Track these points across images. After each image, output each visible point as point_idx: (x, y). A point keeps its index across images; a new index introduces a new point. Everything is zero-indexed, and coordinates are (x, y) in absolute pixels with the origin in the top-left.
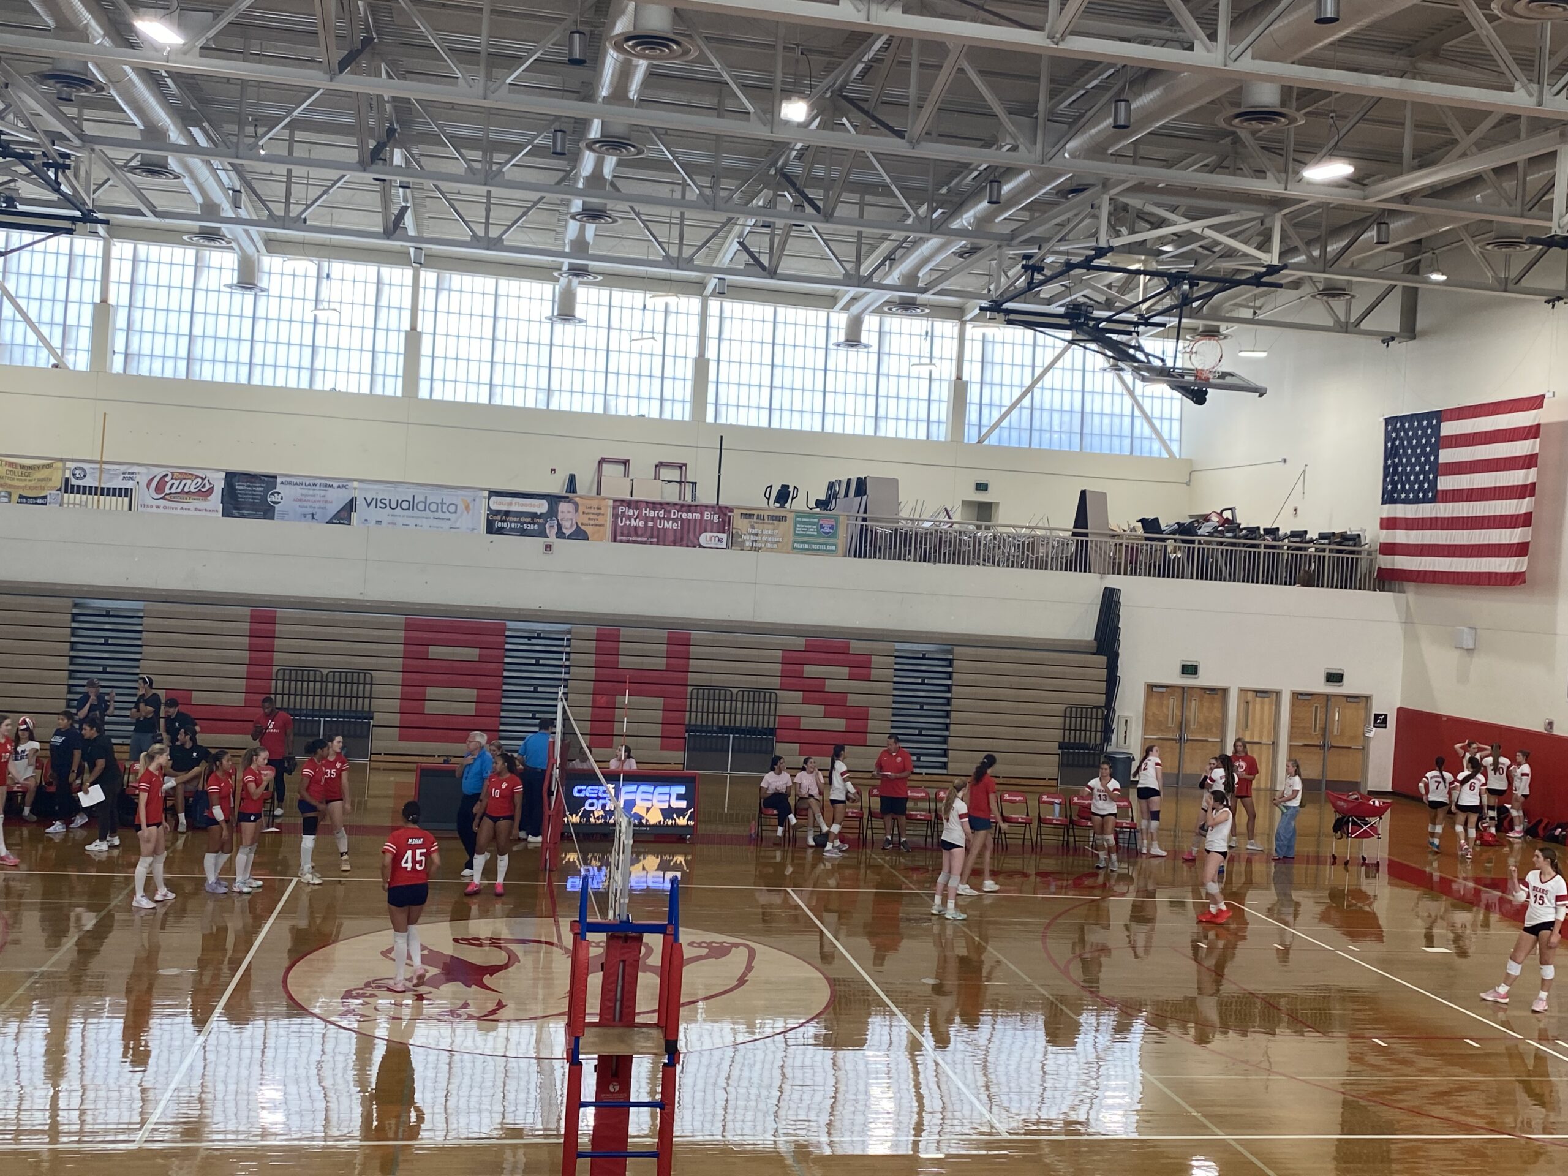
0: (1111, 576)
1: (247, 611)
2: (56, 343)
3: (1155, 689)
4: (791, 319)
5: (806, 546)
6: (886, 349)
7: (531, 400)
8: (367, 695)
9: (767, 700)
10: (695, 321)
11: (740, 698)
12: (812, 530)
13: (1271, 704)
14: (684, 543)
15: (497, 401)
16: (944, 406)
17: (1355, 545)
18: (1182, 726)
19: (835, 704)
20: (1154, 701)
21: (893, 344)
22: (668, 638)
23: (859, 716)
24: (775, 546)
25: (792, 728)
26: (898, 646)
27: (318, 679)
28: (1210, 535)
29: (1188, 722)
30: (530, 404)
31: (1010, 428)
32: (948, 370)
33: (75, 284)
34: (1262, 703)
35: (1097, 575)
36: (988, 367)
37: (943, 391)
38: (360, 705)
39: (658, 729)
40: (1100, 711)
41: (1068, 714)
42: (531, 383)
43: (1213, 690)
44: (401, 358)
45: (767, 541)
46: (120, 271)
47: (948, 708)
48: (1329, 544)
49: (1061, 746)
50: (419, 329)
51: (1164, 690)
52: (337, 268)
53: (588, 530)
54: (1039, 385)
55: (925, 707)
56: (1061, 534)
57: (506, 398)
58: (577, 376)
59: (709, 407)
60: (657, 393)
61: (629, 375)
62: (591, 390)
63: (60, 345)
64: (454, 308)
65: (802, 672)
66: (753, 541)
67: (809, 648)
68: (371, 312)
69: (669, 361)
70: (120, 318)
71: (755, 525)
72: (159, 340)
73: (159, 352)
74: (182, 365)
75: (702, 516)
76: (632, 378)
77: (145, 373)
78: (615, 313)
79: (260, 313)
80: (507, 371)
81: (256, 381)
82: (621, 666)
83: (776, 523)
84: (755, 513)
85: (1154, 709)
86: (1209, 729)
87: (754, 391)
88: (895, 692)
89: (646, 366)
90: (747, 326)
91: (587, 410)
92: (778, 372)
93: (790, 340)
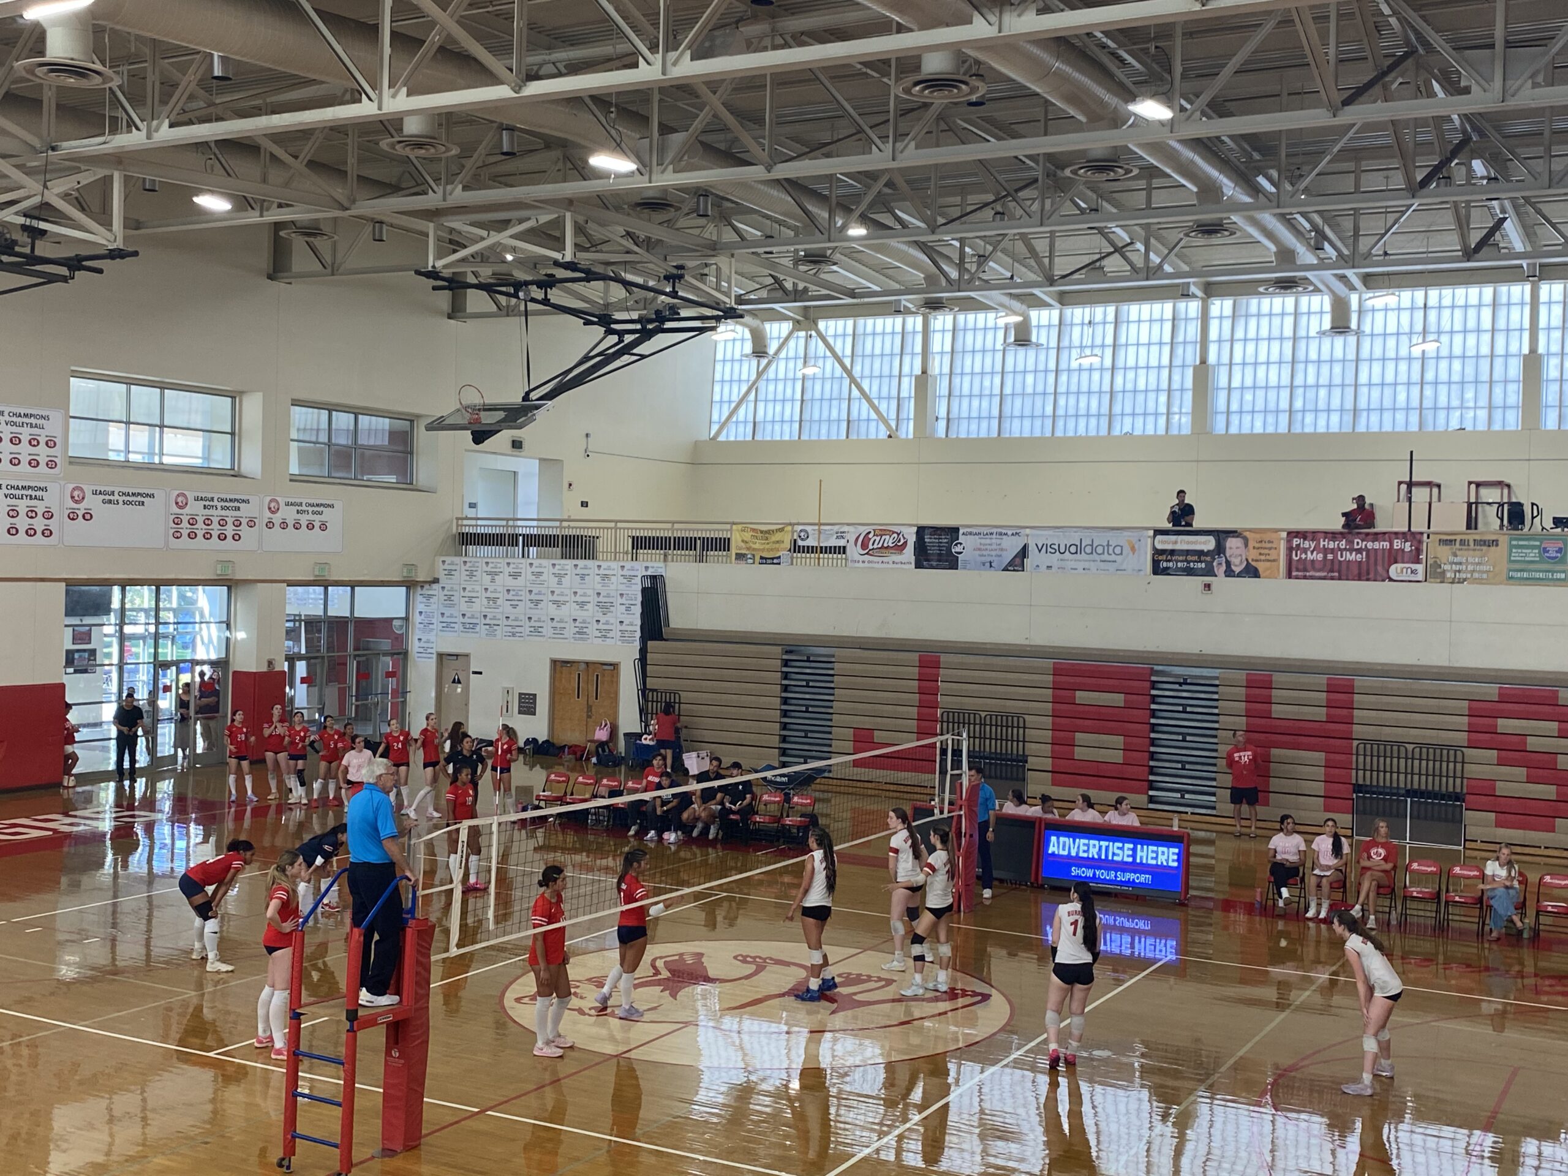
1: (915, 657)
2: (892, 419)
5: (1525, 575)
7: (1333, 424)
8: (1021, 738)
9: (1452, 759)
10: (1526, 314)
11: (1417, 756)
12: (1532, 555)
14: (1371, 576)
15: (1297, 429)
19: (1541, 766)
22: (1328, 685)
24: (1485, 576)
25: (1485, 793)
27: (978, 721)
30: (1334, 428)
33: (907, 359)
38: (1014, 748)
39: (1319, 788)
42: (1336, 403)
44: (1192, 393)
45: (1474, 571)
46: (940, 343)
50: (1211, 361)
52: (1134, 310)
53: (1261, 566)
57: (1309, 424)
58: (1388, 391)
59: (1549, 410)
60: (1483, 401)
61: (1450, 383)
62: (1404, 405)
63: (894, 417)
64: (1252, 334)
65: (1496, 726)
66: (1455, 572)
67: (1504, 698)
68: (1166, 350)
69: (1499, 363)
70: (943, 388)
71: (1458, 553)
72: (975, 403)
73: (974, 414)
74: (995, 423)
75: (1391, 544)
76: (1453, 386)
77: (963, 435)
78: (1432, 315)
79: (1063, 365)
80: (1308, 395)
81: (1059, 433)
82: (1273, 716)
83: (1484, 548)
84: (1458, 538)
89: (1470, 371)
91: (1400, 428)
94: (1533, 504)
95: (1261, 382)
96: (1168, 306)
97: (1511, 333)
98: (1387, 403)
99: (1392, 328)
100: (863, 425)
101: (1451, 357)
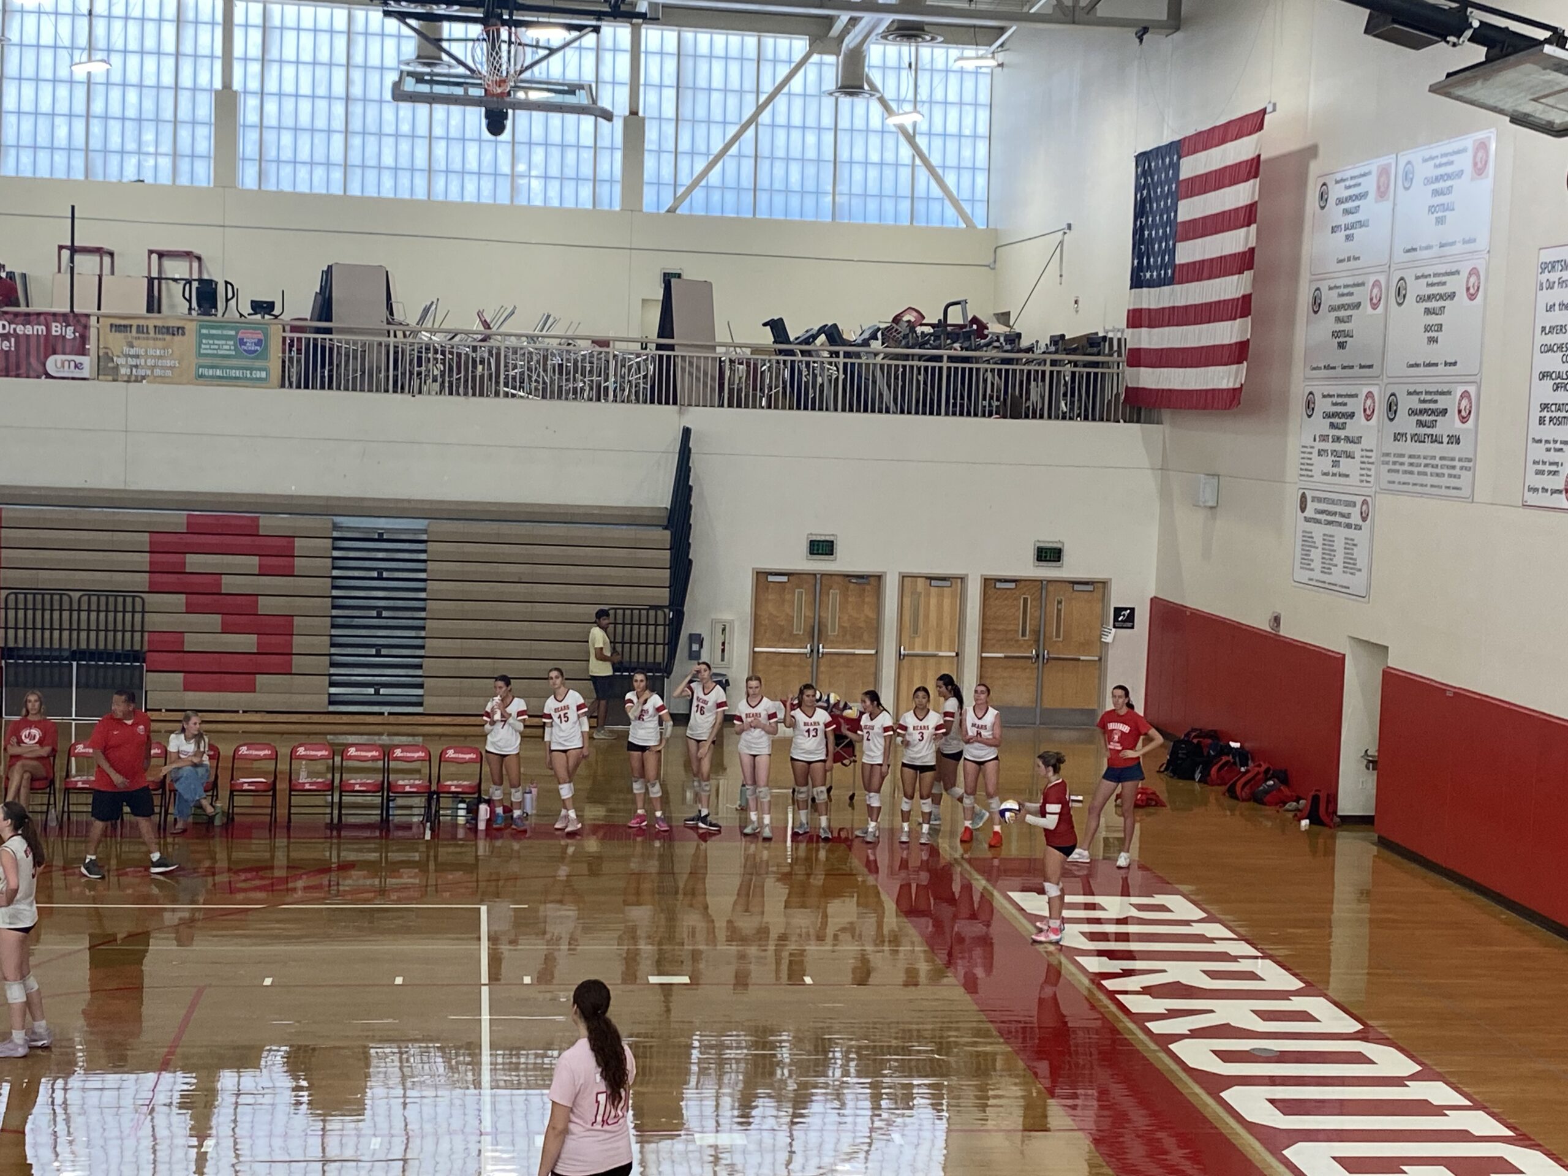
3: (771, 578)
5: (219, 373)
9: (129, 608)
10: (218, 37)
11: (85, 606)
12: (227, 347)
13: (953, 596)
14: (22, 371)
17: (1098, 354)
18: (815, 633)
19: (238, 612)
20: (769, 595)
24: (169, 373)
25: (170, 649)
26: (338, 520)
29: (823, 626)
31: (722, 186)
32: (624, 99)
34: (941, 596)
35: (681, 408)
36: (688, 95)
37: (619, 133)
40: (660, 613)
43: (862, 578)
45: (153, 367)
48: (1056, 352)
51: (784, 579)
54: (766, 119)
55: (385, 614)
58: (43, 124)
59: (248, 164)
60: (166, 147)
61: (123, 119)
62: (64, 144)
65: (185, 564)
66: (132, 367)
67: (194, 528)
69: (185, 98)
71: (135, 343)
75: (48, 329)
76: (128, 124)
78: (100, 27)
83: (168, 337)
84: (134, 323)
85: (771, 608)
86: (854, 635)
87: (320, 138)
88: (335, 593)
89: (149, 105)
90: (307, 39)
91: (60, 174)
92: (357, 109)
93: (374, 60)
94: (227, 283)
97: (200, 61)
98: (43, 140)
99: (47, 39)
101: (124, 85)
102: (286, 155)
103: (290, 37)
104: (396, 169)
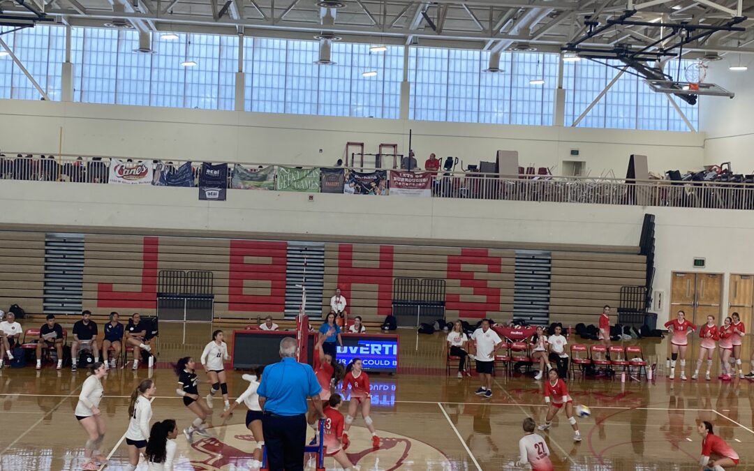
0: (650, 207)
1: (141, 238)
2: (43, 86)
3: (677, 275)
4: (458, 56)
6: (515, 72)
7: (307, 110)
8: (210, 284)
9: (439, 285)
10: (401, 61)
11: (423, 284)
13: (750, 283)
15: (288, 111)
16: (551, 105)
18: (695, 296)
19: (480, 287)
20: (678, 282)
21: (520, 68)
22: (381, 249)
23: (494, 294)
25: (454, 301)
26: (517, 251)
27: (183, 276)
28: (712, 180)
29: (698, 294)
30: (308, 112)
31: (592, 116)
32: (554, 83)
33: (52, 52)
34: (745, 283)
35: (642, 206)
36: (578, 80)
37: (551, 96)
38: (206, 290)
39: (375, 303)
40: (643, 289)
41: (623, 291)
42: (308, 100)
43: (714, 275)
44: (234, 88)
46: (76, 44)
47: (549, 288)
49: (619, 310)
50: (243, 71)
51: (683, 275)
52: (196, 37)
54: (610, 90)
55: (535, 288)
56: (619, 182)
57: (294, 109)
58: (334, 95)
59: (410, 110)
60: (380, 103)
61: (364, 93)
62: (342, 103)
63: (45, 87)
64: (263, 58)
65: (460, 268)
67: (464, 254)
68: (216, 62)
69: (387, 84)
70: (77, 71)
72: (99, 82)
73: (99, 89)
74: (112, 96)
76: (365, 95)
77: (92, 102)
78: (355, 57)
79: (155, 65)
80: (294, 93)
81: (153, 104)
82: (353, 266)
85: (677, 287)
86: (712, 299)
87: (437, 100)
88: (516, 279)
89: (373, 88)
90: (432, 61)
91: (340, 114)
92: (451, 88)
93: (458, 69)
95: (269, 85)
96: (217, 38)
97: (393, 70)
98: (334, 101)
100: (22, 91)
101: (364, 80)
102: (424, 106)
103: (426, 61)
104: (466, 111)
